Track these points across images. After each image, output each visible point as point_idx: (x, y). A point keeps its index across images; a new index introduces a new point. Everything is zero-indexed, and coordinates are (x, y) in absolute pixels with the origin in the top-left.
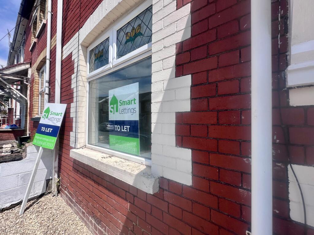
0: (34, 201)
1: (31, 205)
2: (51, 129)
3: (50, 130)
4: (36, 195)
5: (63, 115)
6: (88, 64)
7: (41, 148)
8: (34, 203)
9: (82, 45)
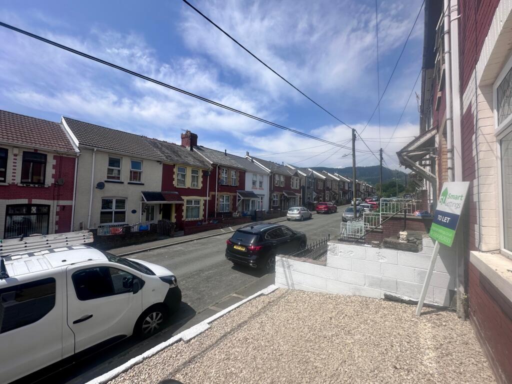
0: (433, 310)
1: (429, 311)
2: (449, 219)
3: (447, 220)
4: (436, 304)
5: (464, 198)
6: (495, 111)
7: (437, 242)
8: (433, 312)
9: (480, 87)
